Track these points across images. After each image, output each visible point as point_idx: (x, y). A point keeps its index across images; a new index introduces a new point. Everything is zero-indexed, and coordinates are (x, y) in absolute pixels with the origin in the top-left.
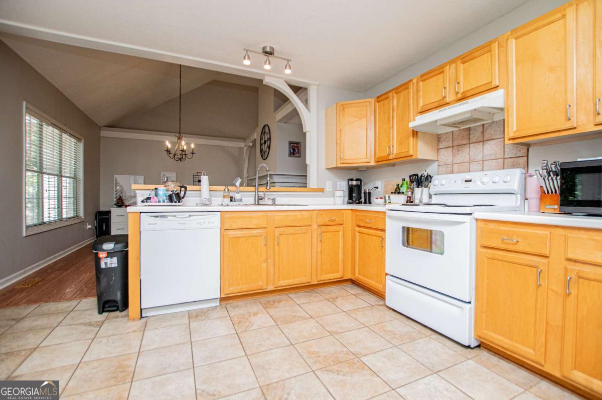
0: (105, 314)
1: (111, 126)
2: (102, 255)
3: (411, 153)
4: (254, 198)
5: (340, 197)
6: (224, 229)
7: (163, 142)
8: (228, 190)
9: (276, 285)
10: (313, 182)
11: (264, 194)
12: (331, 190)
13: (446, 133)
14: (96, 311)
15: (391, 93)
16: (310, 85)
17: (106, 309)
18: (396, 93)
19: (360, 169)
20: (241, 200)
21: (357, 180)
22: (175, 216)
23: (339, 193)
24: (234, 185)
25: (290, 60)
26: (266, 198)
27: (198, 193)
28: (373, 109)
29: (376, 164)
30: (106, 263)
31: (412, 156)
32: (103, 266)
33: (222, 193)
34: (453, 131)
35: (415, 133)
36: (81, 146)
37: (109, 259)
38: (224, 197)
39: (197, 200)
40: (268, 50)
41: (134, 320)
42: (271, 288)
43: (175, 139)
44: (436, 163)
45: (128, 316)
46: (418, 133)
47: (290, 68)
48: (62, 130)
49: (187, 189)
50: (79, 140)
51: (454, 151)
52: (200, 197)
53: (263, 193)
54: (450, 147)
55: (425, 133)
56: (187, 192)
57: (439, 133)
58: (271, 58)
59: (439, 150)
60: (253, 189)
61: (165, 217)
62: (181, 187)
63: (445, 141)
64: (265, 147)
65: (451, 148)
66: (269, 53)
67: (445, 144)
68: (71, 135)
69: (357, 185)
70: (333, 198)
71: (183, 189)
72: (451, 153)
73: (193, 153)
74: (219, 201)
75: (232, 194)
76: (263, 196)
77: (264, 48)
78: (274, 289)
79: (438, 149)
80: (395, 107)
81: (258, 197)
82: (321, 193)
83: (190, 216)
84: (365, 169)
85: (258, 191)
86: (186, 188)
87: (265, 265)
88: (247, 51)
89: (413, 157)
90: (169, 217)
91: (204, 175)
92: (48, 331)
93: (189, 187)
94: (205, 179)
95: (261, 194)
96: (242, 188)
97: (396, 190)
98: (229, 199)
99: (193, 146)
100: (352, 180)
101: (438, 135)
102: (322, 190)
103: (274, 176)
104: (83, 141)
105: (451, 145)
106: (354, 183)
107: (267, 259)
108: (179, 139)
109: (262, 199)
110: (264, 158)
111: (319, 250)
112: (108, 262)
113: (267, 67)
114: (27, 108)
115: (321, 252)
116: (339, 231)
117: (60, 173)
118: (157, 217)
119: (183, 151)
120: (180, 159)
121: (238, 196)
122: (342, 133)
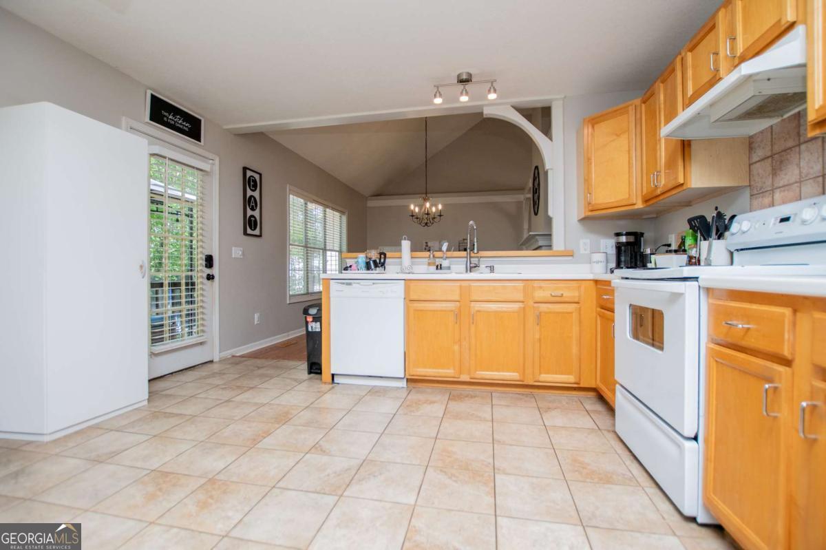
0: (312, 375)
1: (378, 195)
2: (310, 319)
3: (681, 181)
4: (465, 266)
5: (598, 262)
6: (409, 300)
7: (408, 206)
8: (434, 256)
9: (472, 376)
10: (558, 242)
11: (479, 260)
12: (588, 252)
13: (762, 132)
14: (306, 372)
15: (657, 84)
16: (551, 101)
17: (312, 371)
18: (663, 82)
19: (645, 217)
20: (449, 268)
21: (628, 234)
22: (358, 283)
23: (599, 257)
24: (440, 250)
25: (495, 81)
26: (482, 266)
27: (399, 260)
28: (638, 116)
29: (645, 205)
30: (312, 327)
31: (682, 184)
32: (310, 329)
33: (427, 260)
34: (772, 126)
35: (686, 143)
36: (344, 219)
37: (314, 323)
38: (429, 264)
39: (398, 268)
40: (464, 77)
41: (325, 383)
42: (465, 378)
43: (420, 201)
44: (747, 193)
45: (321, 380)
46: (692, 143)
47: (495, 91)
48: (326, 206)
50: (342, 213)
51: (774, 164)
52: (401, 264)
53: (477, 259)
54: (768, 157)
55: (710, 142)
56: (387, 260)
57: (752, 134)
58: (469, 86)
59: (752, 167)
60: (463, 254)
61: (350, 284)
62: (381, 254)
63: (759, 146)
64: (536, 196)
65: (770, 160)
66: (464, 81)
67: (759, 154)
68: (333, 209)
69: (628, 244)
70: (589, 265)
71: (382, 256)
72: (769, 169)
73: (440, 216)
74: (422, 269)
75: (438, 262)
76: (477, 263)
77: (459, 76)
78: (468, 380)
79: (750, 165)
80: (662, 106)
81: (470, 263)
82: (570, 258)
83: (374, 284)
84: (655, 216)
85: (470, 257)
86: (385, 255)
87: (456, 348)
88: (438, 87)
89: (684, 187)
90: (354, 285)
91: (405, 239)
92: (267, 379)
93: (388, 255)
94: (406, 244)
95: (474, 261)
96: (449, 254)
97: (680, 247)
98: (435, 267)
99: (440, 207)
100: (618, 235)
101: (751, 137)
102: (571, 254)
103: (537, 237)
104: (347, 213)
105: (769, 154)
106: (623, 239)
107: (460, 340)
108: (425, 200)
109: (475, 267)
110: (536, 214)
111: (537, 336)
112: (314, 326)
113: (464, 99)
114: (290, 190)
115: (540, 340)
116: (572, 313)
117: (325, 247)
118: (343, 283)
119: (428, 214)
120: (426, 224)
121: (445, 263)
122: (591, 164)
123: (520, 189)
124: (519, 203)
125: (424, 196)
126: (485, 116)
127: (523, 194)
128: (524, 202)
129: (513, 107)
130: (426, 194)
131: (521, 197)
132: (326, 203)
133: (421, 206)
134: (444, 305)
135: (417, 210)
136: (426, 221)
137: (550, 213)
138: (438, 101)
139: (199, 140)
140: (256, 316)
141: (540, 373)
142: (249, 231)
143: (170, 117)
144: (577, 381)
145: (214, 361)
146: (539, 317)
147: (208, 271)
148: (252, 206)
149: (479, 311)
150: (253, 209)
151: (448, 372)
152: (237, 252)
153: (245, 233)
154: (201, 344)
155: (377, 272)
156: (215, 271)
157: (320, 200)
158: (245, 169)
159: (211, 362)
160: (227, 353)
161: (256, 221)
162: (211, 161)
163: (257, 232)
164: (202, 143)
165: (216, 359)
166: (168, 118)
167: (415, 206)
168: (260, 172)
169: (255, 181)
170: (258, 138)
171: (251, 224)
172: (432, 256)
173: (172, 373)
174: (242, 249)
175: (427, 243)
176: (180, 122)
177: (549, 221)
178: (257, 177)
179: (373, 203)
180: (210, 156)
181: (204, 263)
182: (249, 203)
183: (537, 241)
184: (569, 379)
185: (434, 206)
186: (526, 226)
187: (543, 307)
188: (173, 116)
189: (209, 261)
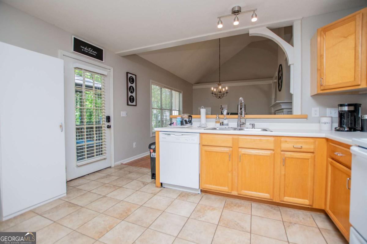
0: (153, 180)
1: (198, 83)
2: (152, 151)
4: (237, 123)
5: (326, 123)
6: (202, 145)
7: (210, 88)
8: (219, 118)
9: (239, 193)
10: (297, 109)
11: (245, 120)
12: (318, 115)
14: (151, 177)
17: (153, 177)
20: (227, 125)
21: (349, 105)
22: (174, 134)
23: (328, 120)
24: (222, 114)
25: (256, 9)
26: (248, 124)
27: (199, 119)
30: (153, 155)
32: (152, 156)
33: (215, 119)
36: (181, 95)
37: (154, 153)
38: (216, 122)
39: (198, 124)
40: (236, 10)
41: (157, 187)
42: (235, 193)
43: (217, 85)
47: (256, 16)
48: (172, 89)
49: (193, 117)
50: (180, 92)
52: (200, 121)
56: (193, 119)
58: (239, 15)
60: (236, 116)
61: (169, 134)
62: (189, 116)
64: (280, 81)
66: (236, 12)
68: (175, 90)
69: (350, 111)
70: (318, 124)
73: (227, 93)
75: (221, 121)
76: (244, 121)
77: (232, 10)
78: (237, 195)
81: (240, 122)
82: (305, 120)
83: (182, 135)
85: (240, 118)
86: (191, 117)
87: (230, 175)
88: (220, 18)
90: (172, 135)
91: (203, 108)
94: (203, 111)
96: (228, 116)
98: (220, 124)
99: (227, 88)
100: (341, 105)
102: (306, 117)
104: (182, 92)
106: (346, 108)
107: (232, 171)
108: (219, 85)
109: (243, 124)
110: (280, 91)
111: (283, 173)
112: (154, 155)
113: (236, 23)
114: (152, 82)
115: (285, 175)
116: (309, 159)
117: (171, 109)
118: (166, 134)
119: (220, 92)
120: (220, 97)
121: (225, 122)
122: (323, 58)
123: (271, 77)
124: (270, 85)
125: (218, 83)
126: (250, 35)
127: (272, 80)
128: (273, 84)
129: (268, 28)
130: (220, 82)
131: (271, 82)
132: (171, 88)
133: (217, 88)
134: (223, 149)
135: (215, 90)
136: (219, 96)
137: (291, 92)
138: (220, 26)
139: (102, 60)
140: (134, 144)
141: (285, 196)
142: (130, 103)
143: (86, 49)
144: (311, 204)
145: (112, 167)
146: (284, 160)
147: (108, 124)
148: (132, 91)
149: (244, 154)
150: (132, 92)
151: (224, 189)
152: (123, 114)
153: (128, 104)
154: (105, 159)
155: (187, 126)
156: (112, 123)
157: (169, 87)
158: (127, 73)
159: (110, 167)
160: (119, 163)
161: (133, 98)
162: (109, 70)
163: (134, 103)
164: (104, 61)
165: (113, 166)
166: (84, 49)
167: (214, 88)
168: (136, 75)
169: (133, 79)
170: (133, 57)
171: (131, 99)
172: (218, 117)
173: (89, 174)
174: (126, 112)
175: (221, 106)
176: (91, 51)
177: (291, 96)
178: (134, 77)
179: (195, 87)
180: (108, 67)
181: (105, 120)
182: (131, 89)
183: (281, 106)
184: (306, 202)
185: (224, 88)
186: (273, 97)
187: (288, 154)
188: (87, 48)
189: (108, 119)
